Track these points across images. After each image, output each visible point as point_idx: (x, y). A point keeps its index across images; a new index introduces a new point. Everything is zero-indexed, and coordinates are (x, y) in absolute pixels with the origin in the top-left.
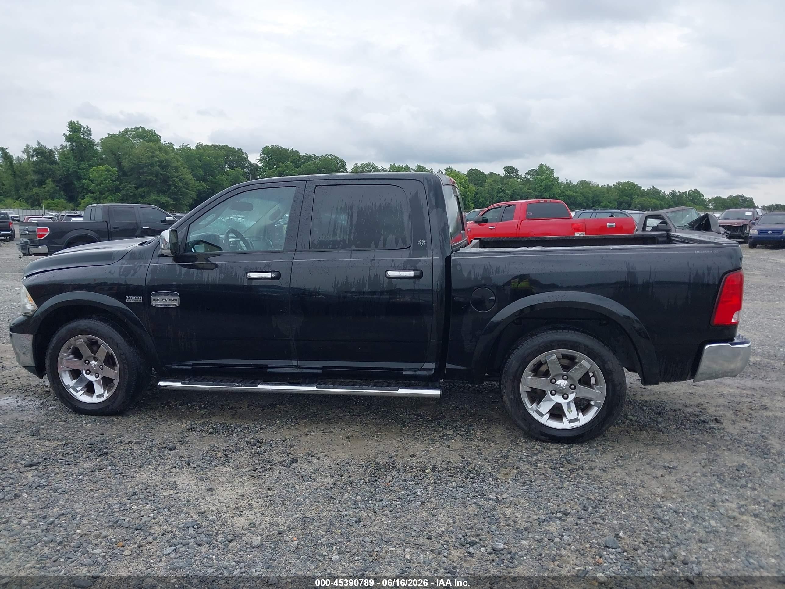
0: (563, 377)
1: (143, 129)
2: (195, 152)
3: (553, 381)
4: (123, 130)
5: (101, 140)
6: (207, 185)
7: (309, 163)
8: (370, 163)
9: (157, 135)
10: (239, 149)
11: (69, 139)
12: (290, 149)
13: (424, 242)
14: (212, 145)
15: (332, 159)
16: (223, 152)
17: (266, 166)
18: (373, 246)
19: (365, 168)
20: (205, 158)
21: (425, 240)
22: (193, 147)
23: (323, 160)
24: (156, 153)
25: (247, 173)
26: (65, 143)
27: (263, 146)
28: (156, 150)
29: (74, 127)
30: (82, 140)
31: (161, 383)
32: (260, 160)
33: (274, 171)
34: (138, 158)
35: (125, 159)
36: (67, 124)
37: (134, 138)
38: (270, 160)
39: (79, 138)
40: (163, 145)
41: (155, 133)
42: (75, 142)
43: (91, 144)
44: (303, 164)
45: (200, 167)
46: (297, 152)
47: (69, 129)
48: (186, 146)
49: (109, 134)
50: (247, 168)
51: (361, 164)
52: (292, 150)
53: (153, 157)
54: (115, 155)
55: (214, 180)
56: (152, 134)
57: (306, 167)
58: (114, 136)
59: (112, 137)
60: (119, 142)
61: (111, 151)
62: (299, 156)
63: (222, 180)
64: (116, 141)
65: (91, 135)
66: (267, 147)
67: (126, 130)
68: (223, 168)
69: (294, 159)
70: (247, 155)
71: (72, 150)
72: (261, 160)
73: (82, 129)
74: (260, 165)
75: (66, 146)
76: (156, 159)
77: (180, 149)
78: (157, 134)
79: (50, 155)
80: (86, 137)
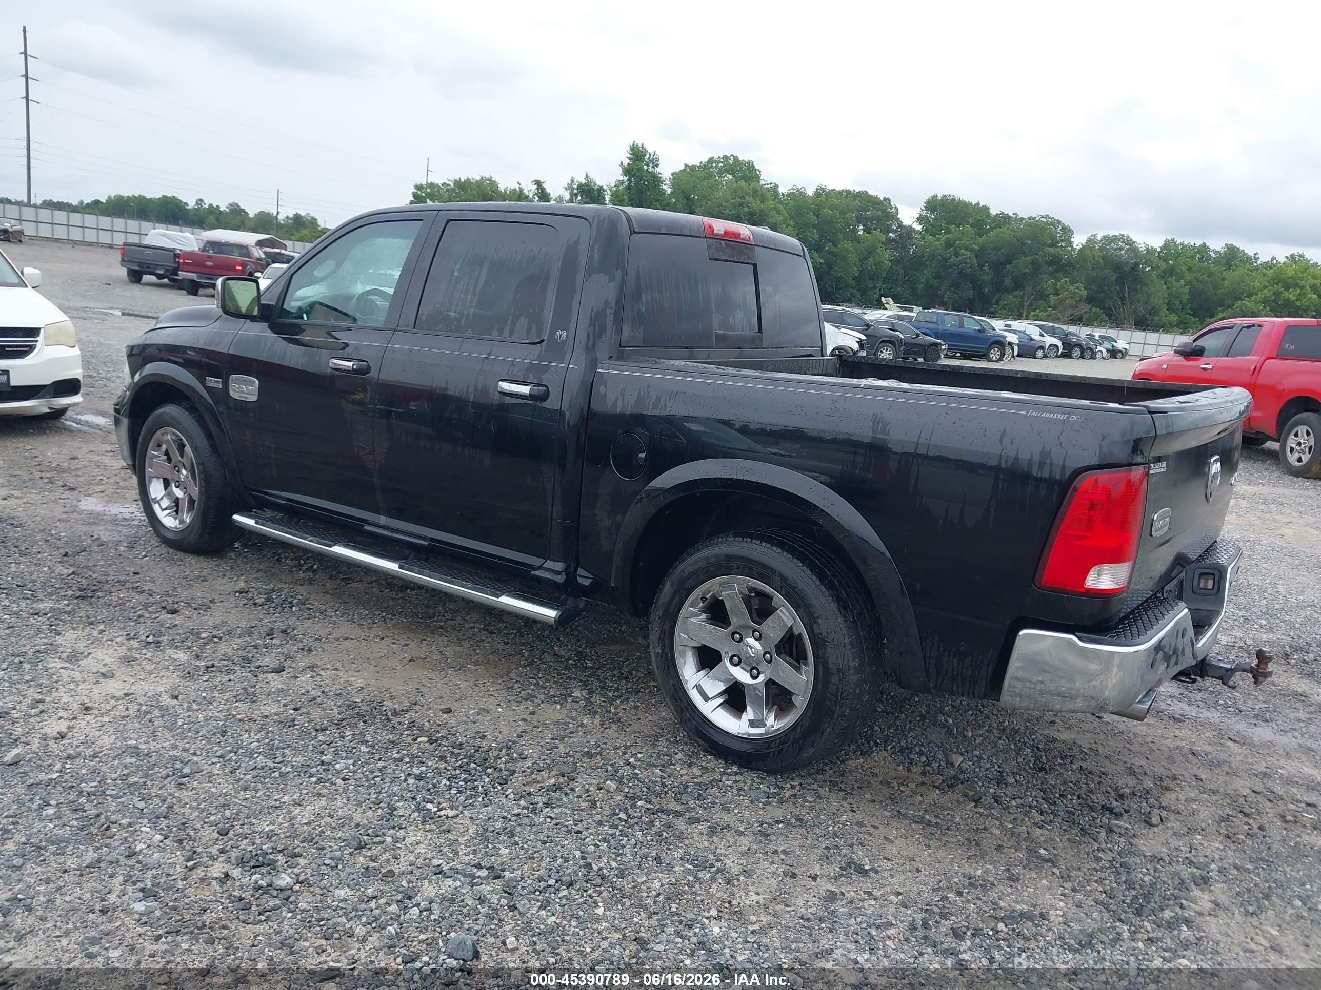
0: (753, 632)
1: (736, 158)
2: (810, 201)
3: (737, 637)
4: (706, 160)
5: (672, 175)
6: (822, 257)
7: (1004, 229)
8: (1123, 236)
9: (756, 170)
10: (885, 199)
11: (627, 171)
12: (974, 203)
13: (564, 334)
14: (843, 191)
15: (1047, 223)
16: (857, 203)
17: (926, 230)
18: (495, 334)
19: (1111, 243)
20: (826, 211)
21: (567, 331)
22: (810, 192)
23: (1030, 225)
24: (747, 198)
25: (894, 240)
26: (621, 178)
27: (929, 196)
28: (747, 194)
29: (637, 154)
30: (645, 174)
31: (236, 517)
32: (918, 219)
33: (939, 239)
34: (720, 205)
35: (701, 206)
36: (628, 148)
37: (720, 173)
38: (936, 219)
39: (640, 169)
40: (762, 186)
41: (753, 166)
42: (634, 176)
43: (656, 180)
44: (992, 228)
45: (814, 226)
46: (986, 209)
47: (629, 155)
48: (798, 190)
49: (686, 165)
50: (894, 232)
51: (1105, 237)
52: (978, 204)
53: (741, 205)
54: (688, 199)
55: (835, 250)
56: (748, 168)
57: (997, 236)
58: (693, 168)
59: (690, 170)
60: (698, 178)
61: (683, 192)
62: (989, 215)
63: (847, 250)
64: (693, 176)
65: (657, 166)
66: (935, 197)
67: (711, 161)
68: (854, 231)
69: (978, 221)
70: (897, 209)
71: (629, 188)
72: (920, 220)
73: (647, 156)
74: (918, 227)
75: (622, 183)
76: (746, 209)
77: (789, 195)
78: (757, 167)
79: (599, 196)
80: (650, 169)
